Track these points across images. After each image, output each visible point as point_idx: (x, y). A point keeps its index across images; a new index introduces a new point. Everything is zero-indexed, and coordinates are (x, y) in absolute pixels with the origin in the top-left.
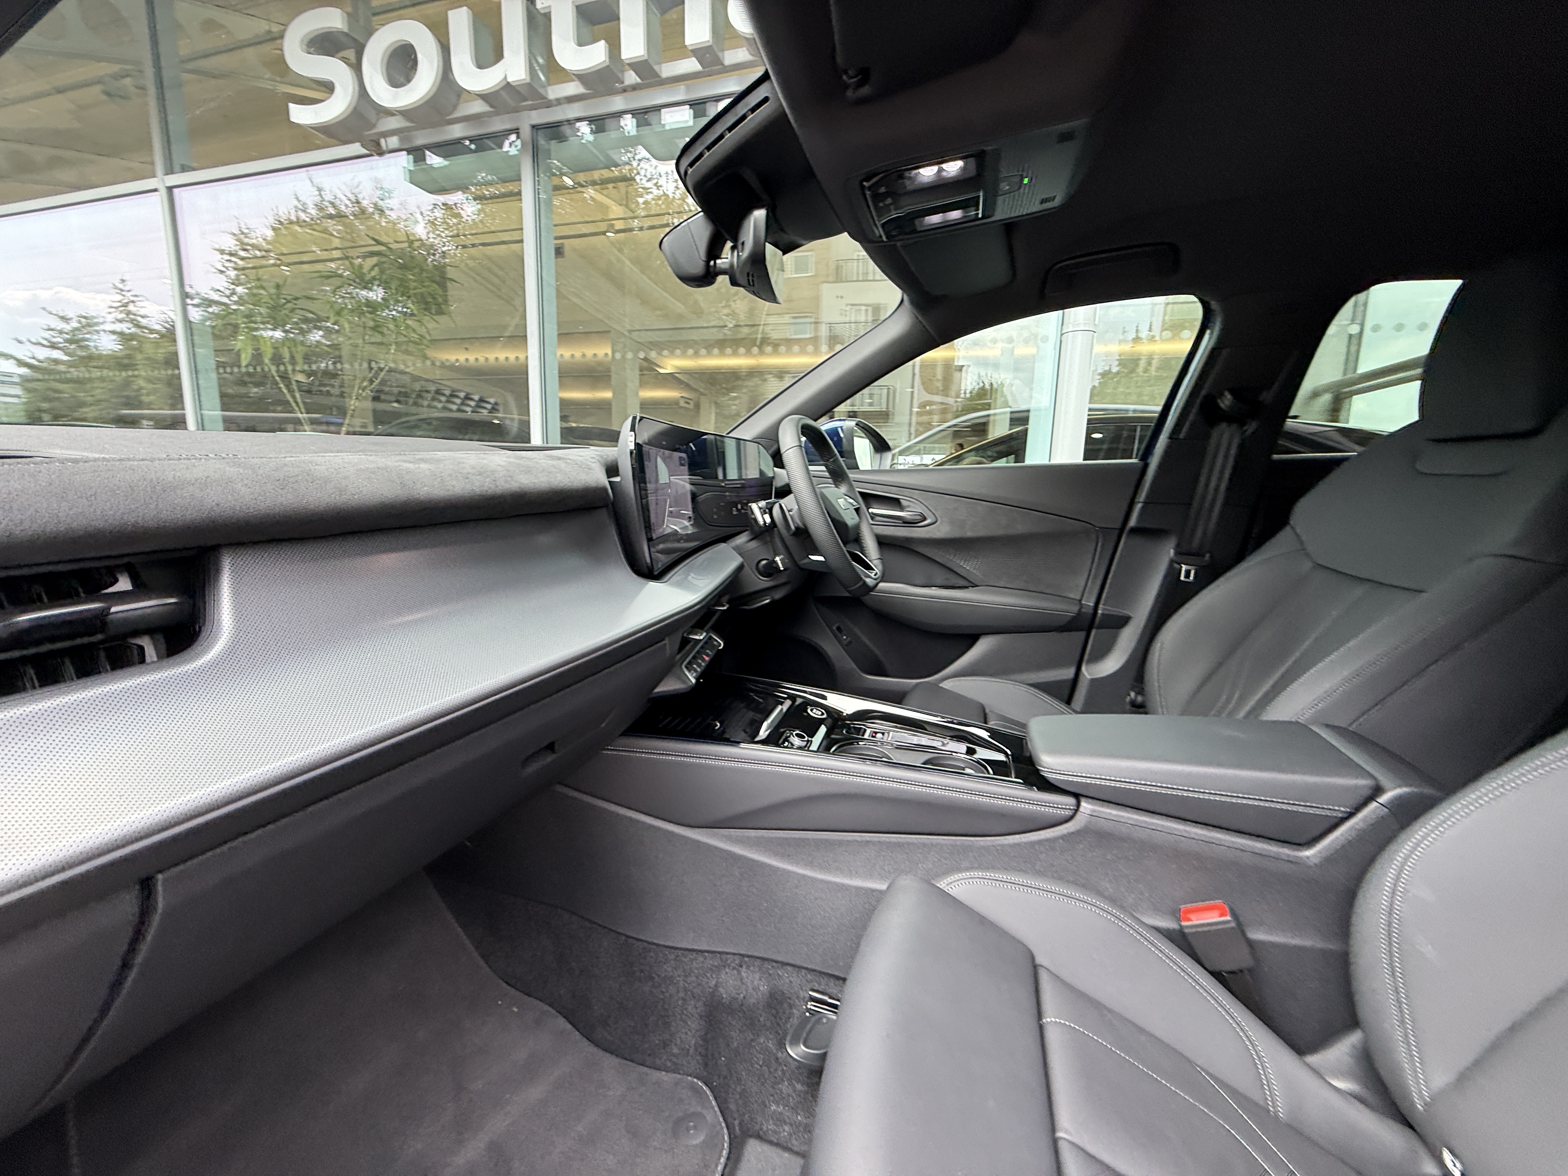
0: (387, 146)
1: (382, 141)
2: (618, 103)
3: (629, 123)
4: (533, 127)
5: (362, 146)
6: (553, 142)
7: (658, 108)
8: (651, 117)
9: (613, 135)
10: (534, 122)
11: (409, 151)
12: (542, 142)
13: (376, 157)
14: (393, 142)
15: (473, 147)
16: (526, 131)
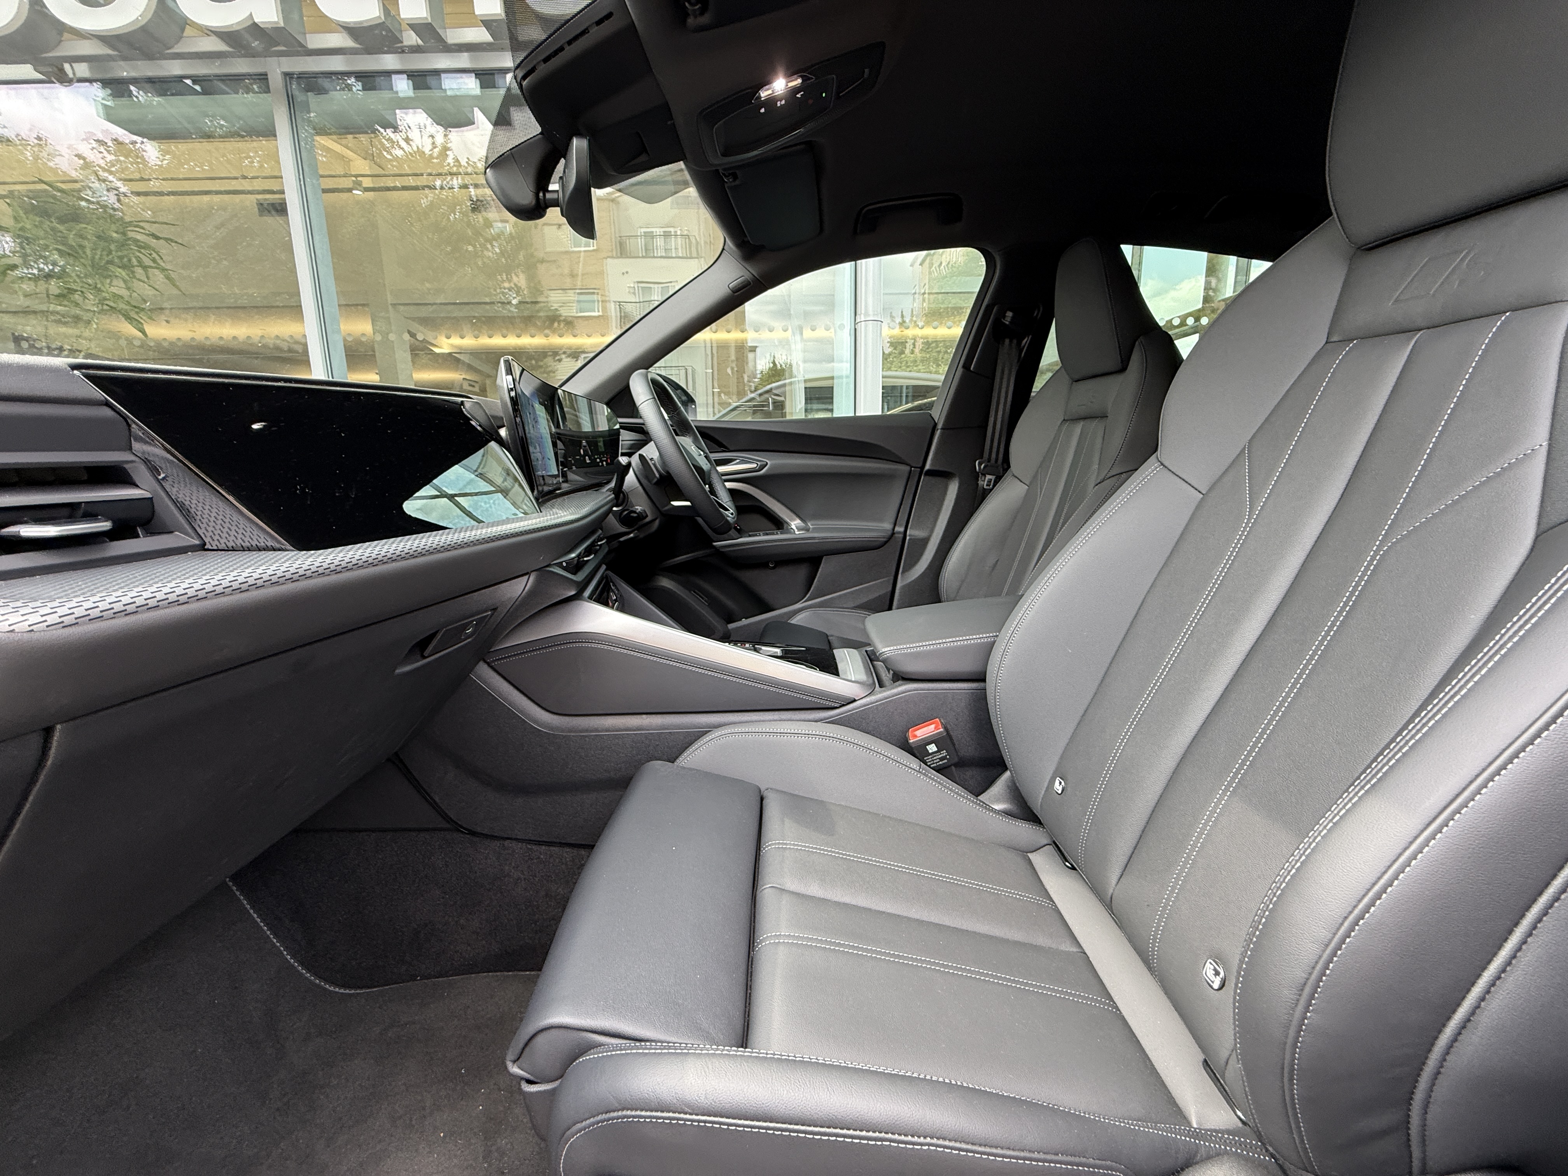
0: (74, 74)
1: (67, 66)
2: (389, 61)
3: (402, 86)
5: (35, 70)
6: (309, 93)
7: (437, 73)
8: (431, 81)
9: (385, 95)
11: (106, 83)
12: (296, 93)
13: (57, 85)
14: (82, 70)
15: (198, 88)
16: (276, 80)
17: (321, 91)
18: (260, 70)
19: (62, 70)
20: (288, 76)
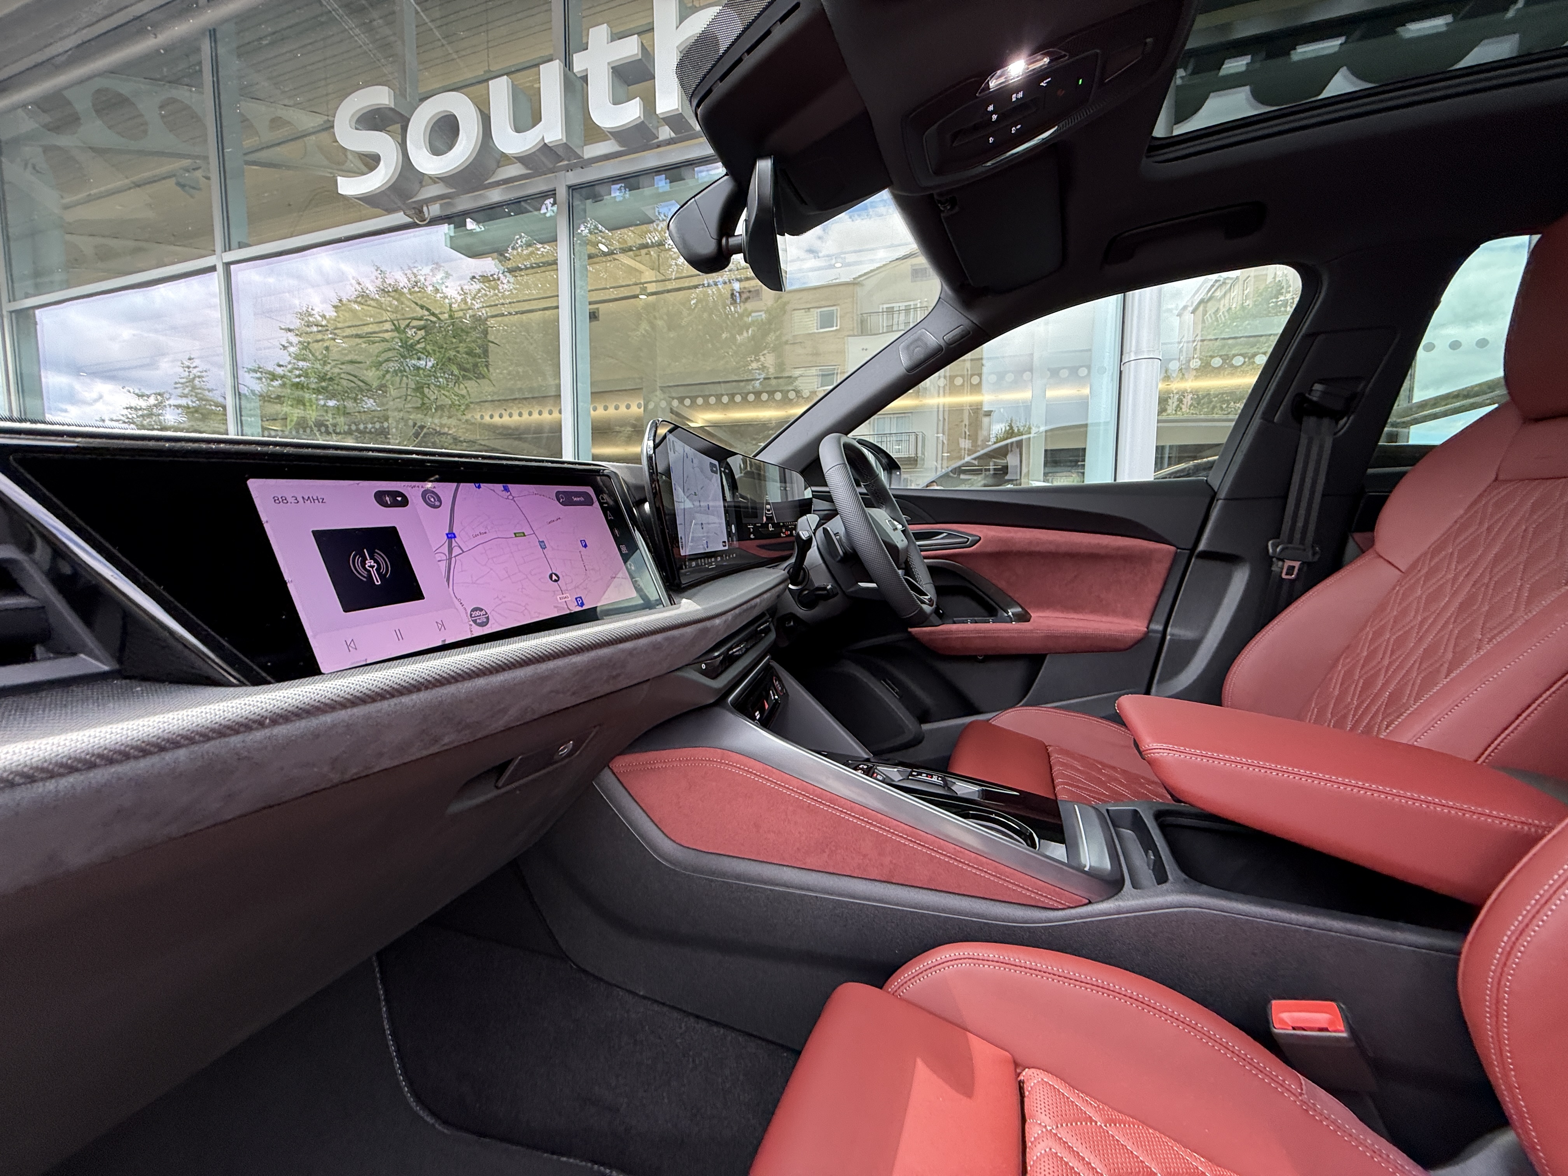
4: (569, 187)
6: (589, 201)
10: (570, 183)
16: (562, 193)
17: (596, 198)
18: (551, 187)
19: (421, 212)
20: (572, 188)
